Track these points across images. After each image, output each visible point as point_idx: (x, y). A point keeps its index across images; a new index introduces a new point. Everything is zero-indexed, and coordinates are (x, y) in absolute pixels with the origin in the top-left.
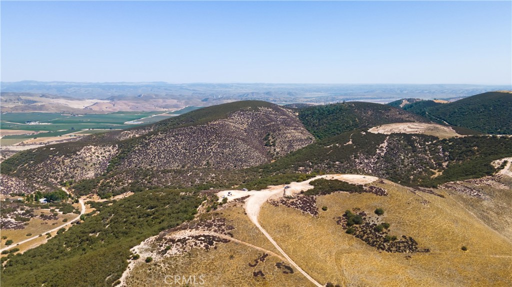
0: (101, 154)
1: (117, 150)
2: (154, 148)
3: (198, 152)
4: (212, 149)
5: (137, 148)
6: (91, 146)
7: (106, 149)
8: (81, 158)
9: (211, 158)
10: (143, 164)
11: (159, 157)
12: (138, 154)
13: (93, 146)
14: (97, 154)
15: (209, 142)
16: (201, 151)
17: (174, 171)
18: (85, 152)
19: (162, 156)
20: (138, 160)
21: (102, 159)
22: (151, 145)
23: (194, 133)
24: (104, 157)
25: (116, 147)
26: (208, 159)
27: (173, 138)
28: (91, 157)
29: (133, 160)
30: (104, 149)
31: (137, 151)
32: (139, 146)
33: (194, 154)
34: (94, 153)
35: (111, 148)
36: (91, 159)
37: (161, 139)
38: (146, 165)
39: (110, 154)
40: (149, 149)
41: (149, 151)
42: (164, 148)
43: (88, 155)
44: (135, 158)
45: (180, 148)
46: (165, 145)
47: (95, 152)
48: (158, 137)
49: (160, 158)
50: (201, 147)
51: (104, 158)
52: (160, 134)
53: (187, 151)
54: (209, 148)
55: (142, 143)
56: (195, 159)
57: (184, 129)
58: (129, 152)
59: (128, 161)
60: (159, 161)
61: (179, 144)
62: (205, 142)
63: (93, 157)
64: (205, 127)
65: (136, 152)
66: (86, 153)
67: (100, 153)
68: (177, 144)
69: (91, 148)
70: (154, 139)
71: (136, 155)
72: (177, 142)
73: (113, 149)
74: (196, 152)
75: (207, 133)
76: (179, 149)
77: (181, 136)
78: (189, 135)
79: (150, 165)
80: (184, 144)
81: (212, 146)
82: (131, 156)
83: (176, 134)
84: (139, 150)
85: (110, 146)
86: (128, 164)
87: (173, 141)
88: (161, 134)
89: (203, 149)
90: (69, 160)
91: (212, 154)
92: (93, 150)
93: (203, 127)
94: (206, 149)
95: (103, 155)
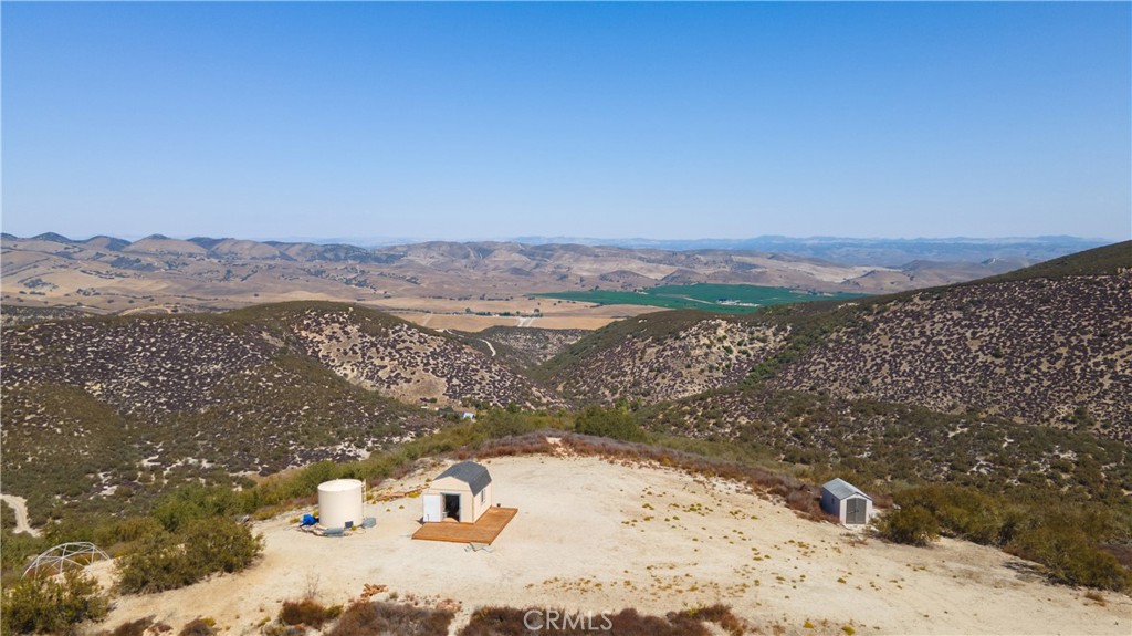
0: (739, 344)
1: (785, 339)
2: (884, 340)
3: (1044, 367)
4: (1110, 364)
5: (834, 336)
6: (718, 321)
7: (756, 334)
8: (683, 348)
9: (1098, 396)
10: (837, 384)
11: (894, 370)
12: (830, 354)
13: (724, 323)
14: (726, 344)
15: (1103, 336)
16: (1059, 364)
17: (901, 412)
18: (698, 334)
19: (905, 367)
20: (825, 369)
21: (737, 358)
22: (877, 330)
23: (1045, 301)
24: (744, 352)
25: (786, 331)
26: (1085, 397)
27: (957, 314)
28: (709, 347)
29: (813, 368)
30: (752, 333)
31: (831, 345)
32: (844, 329)
33: (1027, 372)
34: (720, 340)
35: (769, 333)
36: (706, 354)
37: (916, 316)
38: (844, 390)
39: (763, 349)
40: (869, 342)
41: (867, 346)
42: (918, 342)
43: (702, 343)
44: (819, 363)
45: (973, 349)
46: (922, 333)
47: (725, 338)
48: (909, 308)
49: (897, 372)
50: (1064, 350)
51: (745, 356)
52: (916, 300)
53: (998, 361)
54: (1100, 358)
55: (854, 323)
56: (1028, 390)
57: (1005, 289)
58: (809, 344)
59: (796, 371)
60: (888, 380)
61: (974, 334)
62: (1085, 333)
63: (714, 349)
64: (1098, 283)
65: (826, 347)
66: (700, 336)
67: (738, 339)
68: (968, 334)
69: (719, 325)
70: (895, 312)
71: (825, 354)
72: (969, 326)
73: (774, 335)
74: (1036, 366)
75: (1100, 305)
76: (969, 351)
77: (989, 308)
78: (1021, 305)
79: (856, 392)
80: (992, 335)
81: (1112, 351)
82: (811, 356)
83: (972, 302)
84: (839, 341)
85: (769, 327)
86: (795, 378)
87: (955, 325)
88: (921, 299)
89: (1069, 359)
90: (655, 350)
91: (1107, 382)
92: (721, 332)
93: (1088, 283)
94: (1085, 359)
95: (743, 348)
